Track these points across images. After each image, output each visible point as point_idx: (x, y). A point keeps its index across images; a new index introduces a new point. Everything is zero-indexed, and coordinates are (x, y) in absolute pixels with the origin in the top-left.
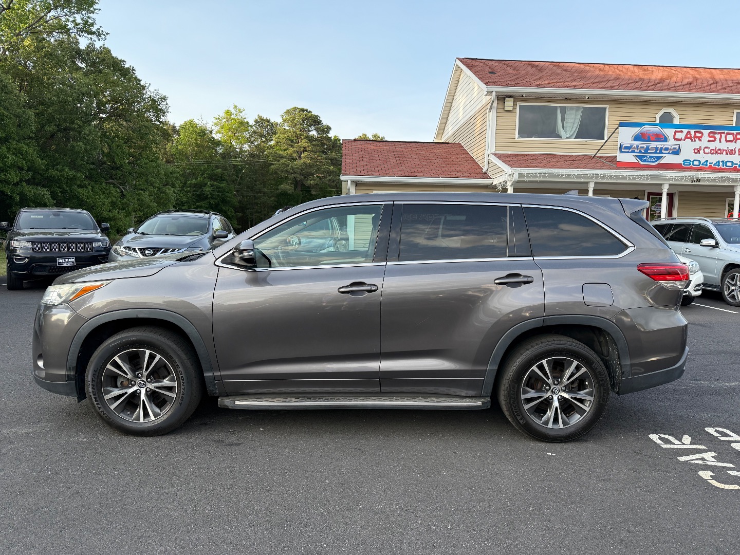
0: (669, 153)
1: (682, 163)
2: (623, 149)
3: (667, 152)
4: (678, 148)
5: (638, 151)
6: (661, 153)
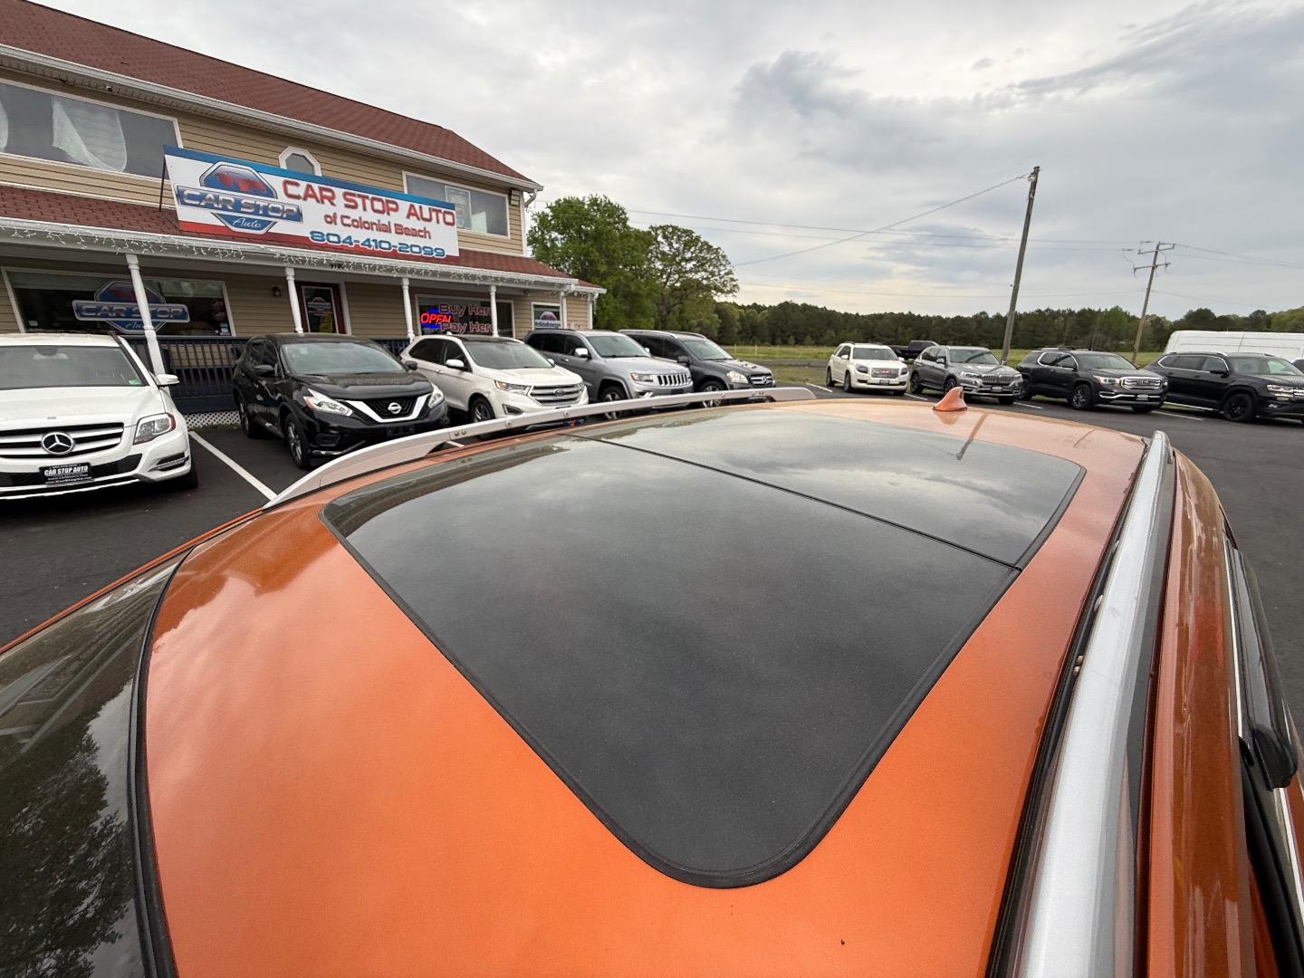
0: (281, 218)
1: (309, 236)
2: (183, 198)
3: (279, 215)
4: (295, 210)
5: (220, 206)
6: (266, 214)
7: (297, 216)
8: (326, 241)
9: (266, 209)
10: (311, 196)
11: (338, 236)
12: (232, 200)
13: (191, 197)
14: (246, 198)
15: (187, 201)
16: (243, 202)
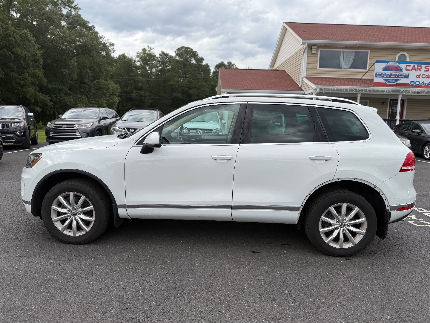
0: (402, 78)
1: (410, 83)
2: (376, 75)
4: (407, 74)
5: (385, 76)
6: (398, 77)
7: (407, 77)
8: (415, 84)
9: (398, 75)
10: (414, 69)
11: (419, 82)
12: (389, 74)
13: (379, 75)
14: (394, 73)
15: (377, 76)
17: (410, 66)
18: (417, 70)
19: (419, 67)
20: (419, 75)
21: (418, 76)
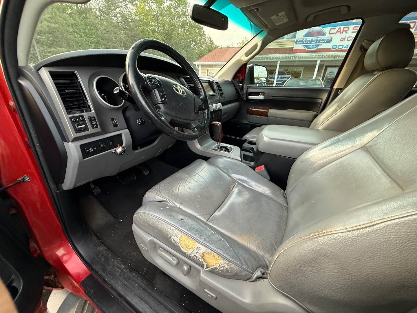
0: (324, 42)
1: (331, 47)
3: (323, 42)
4: (330, 38)
5: (306, 43)
6: (319, 42)
7: (329, 41)
8: (337, 48)
9: (320, 40)
10: (339, 32)
11: (343, 46)
12: (310, 40)
13: (299, 41)
14: (315, 38)
15: (297, 43)
16: (313, 40)
17: (335, 29)
18: (342, 33)
19: (345, 29)
20: (344, 38)
21: (342, 40)
